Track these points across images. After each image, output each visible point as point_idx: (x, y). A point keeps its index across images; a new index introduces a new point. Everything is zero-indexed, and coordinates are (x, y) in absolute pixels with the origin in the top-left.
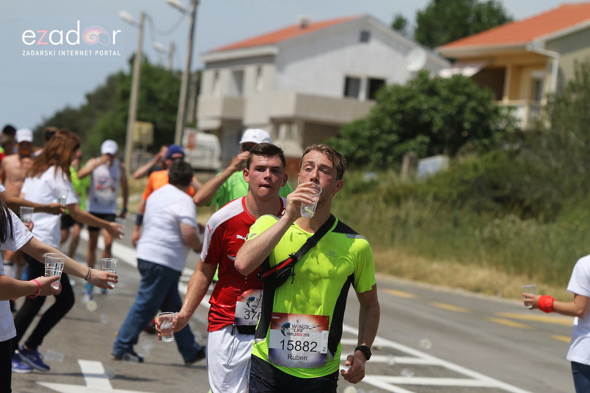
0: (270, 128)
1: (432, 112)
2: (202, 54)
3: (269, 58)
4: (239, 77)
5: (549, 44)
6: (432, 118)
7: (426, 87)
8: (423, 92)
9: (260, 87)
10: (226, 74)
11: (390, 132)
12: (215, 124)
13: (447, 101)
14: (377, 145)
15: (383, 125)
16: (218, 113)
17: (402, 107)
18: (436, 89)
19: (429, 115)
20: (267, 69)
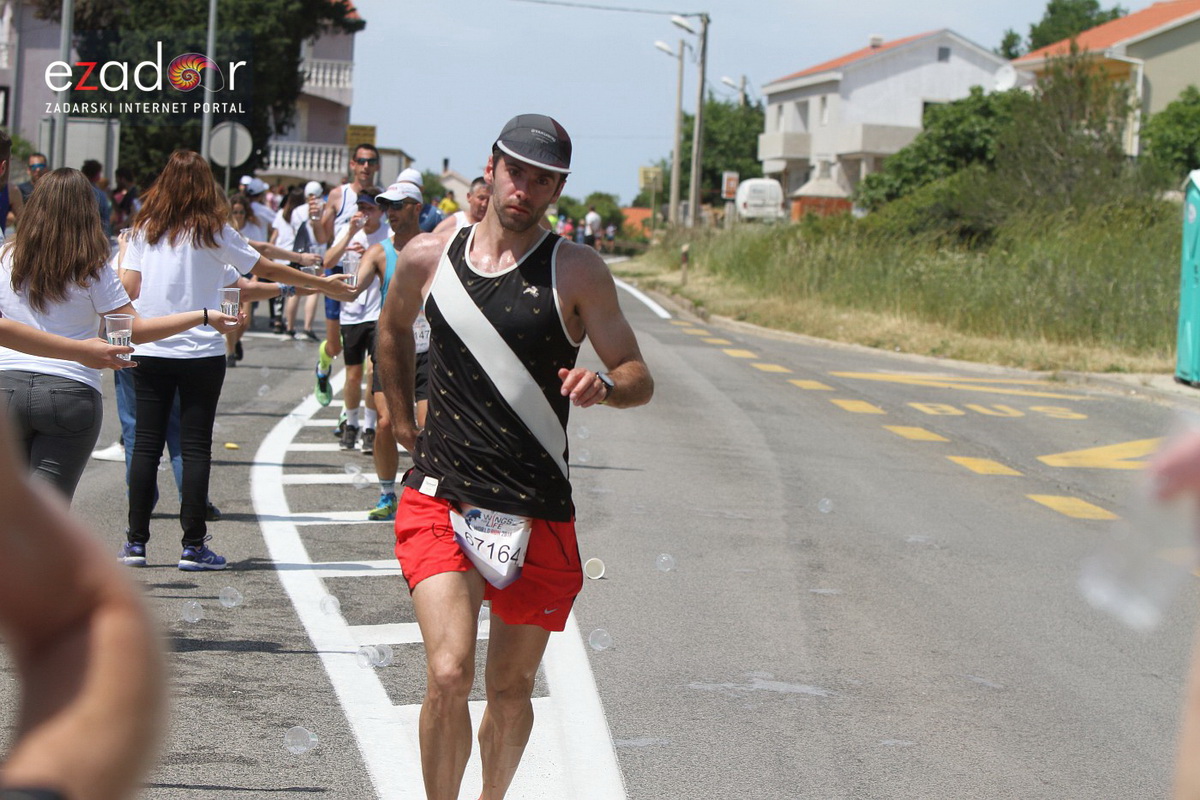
0: (839, 165)
1: (988, 137)
2: (764, 86)
3: (832, 85)
4: (803, 109)
5: (1130, 49)
6: (987, 141)
7: (979, 105)
8: (976, 112)
9: (826, 121)
10: (789, 107)
12: (780, 166)
13: (1003, 120)
15: (929, 154)
16: (780, 154)
17: (950, 132)
18: (991, 108)
19: (983, 139)
20: (832, 98)
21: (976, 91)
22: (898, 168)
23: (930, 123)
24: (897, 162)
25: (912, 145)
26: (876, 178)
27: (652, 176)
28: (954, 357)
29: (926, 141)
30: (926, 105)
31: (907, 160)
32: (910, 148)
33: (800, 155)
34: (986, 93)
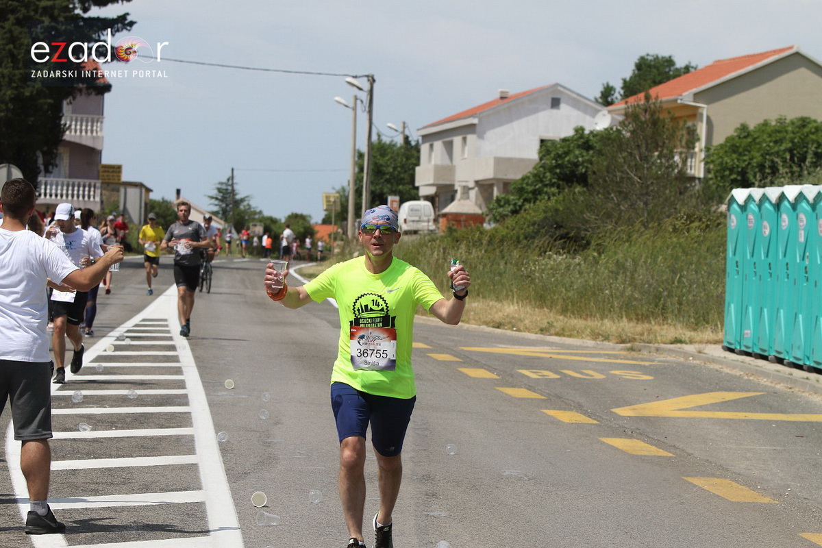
0: (476, 189)
1: (588, 165)
2: (418, 130)
3: (471, 128)
4: (449, 147)
5: (697, 96)
6: (587, 169)
7: (581, 141)
8: (579, 147)
9: (466, 156)
10: (438, 145)
11: (552, 185)
12: (432, 191)
13: (600, 153)
15: (544, 179)
16: (431, 182)
17: (560, 162)
18: (590, 143)
19: (584, 167)
20: (471, 138)
21: (579, 131)
22: (521, 191)
23: (544, 156)
24: (520, 186)
25: (530, 172)
26: (503, 198)
27: (332, 199)
28: (557, 334)
29: (541, 169)
30: (542, 141)
31: (527, 184)
32: (529, 174)
33: (448, 183)
34: (587, 132)
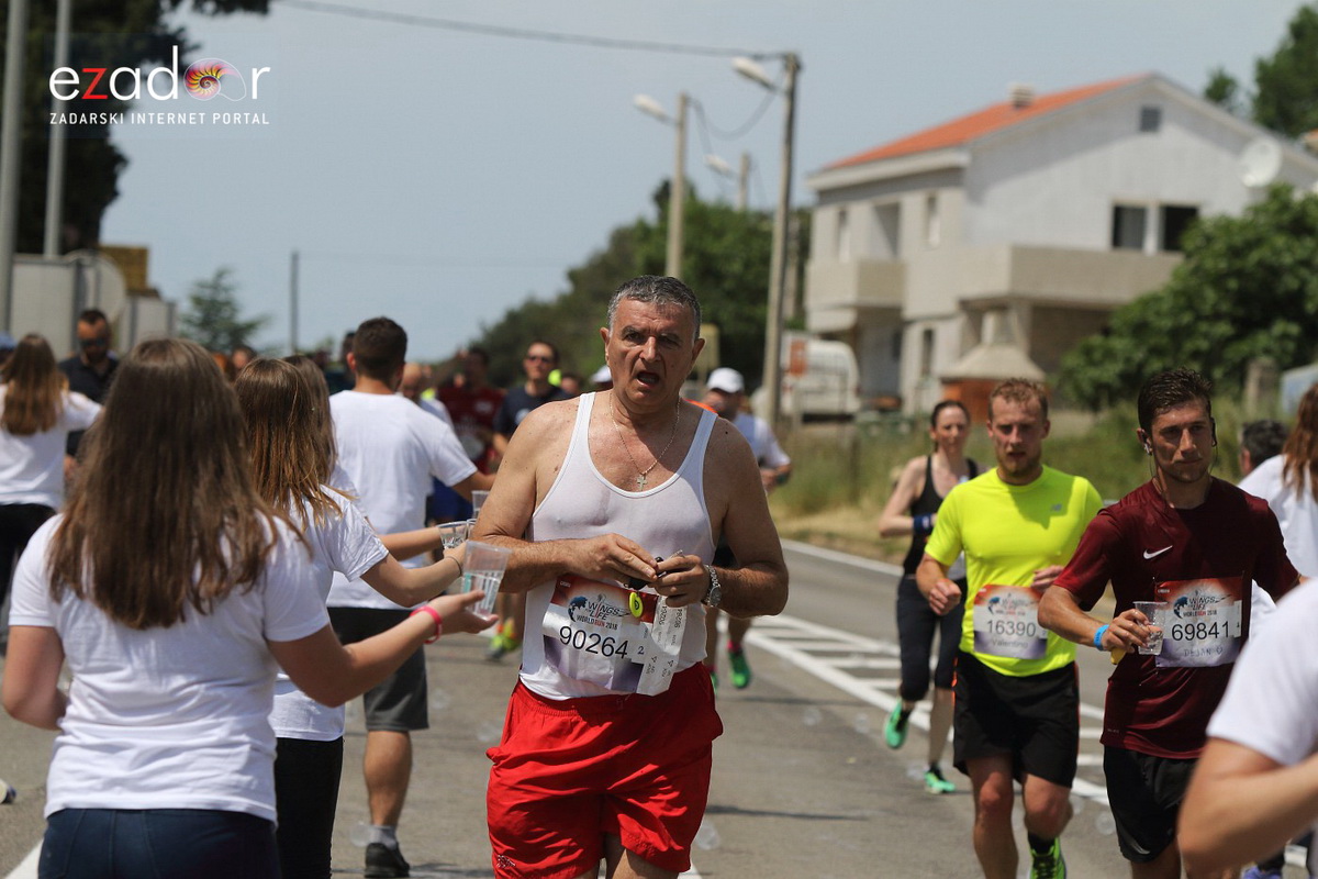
3: (950, 176)
4: (890, 218)
6: (1304, 283)
7: (1286, 218)
8: (1281, 229)
9: (935, 238)
10: (861, 213)
12: (844, 320)
14: (1189, 346)
15: (1199, 304)
16: (850, 296)
17: (1238, 264)
18: (1309, 221)
19: (1297, 276)
20: (949, 198)
22: (1140, 329)
23: (1198, 249)
30: (1118, 210)
33: (883, 302)
